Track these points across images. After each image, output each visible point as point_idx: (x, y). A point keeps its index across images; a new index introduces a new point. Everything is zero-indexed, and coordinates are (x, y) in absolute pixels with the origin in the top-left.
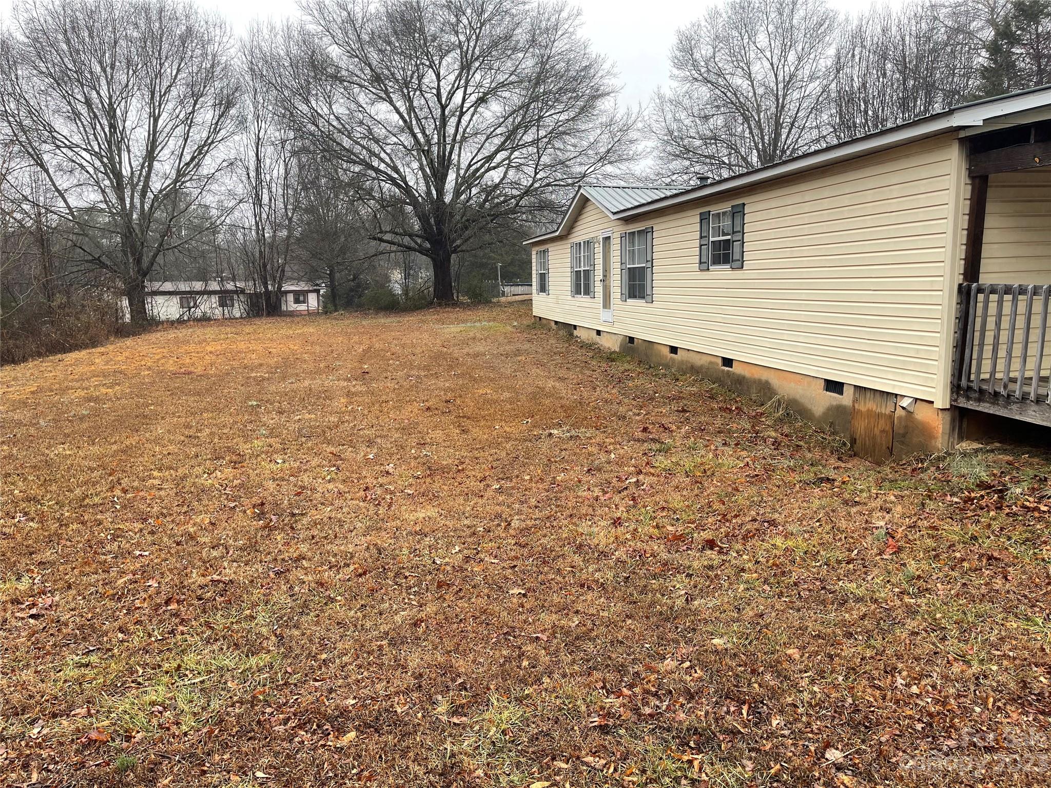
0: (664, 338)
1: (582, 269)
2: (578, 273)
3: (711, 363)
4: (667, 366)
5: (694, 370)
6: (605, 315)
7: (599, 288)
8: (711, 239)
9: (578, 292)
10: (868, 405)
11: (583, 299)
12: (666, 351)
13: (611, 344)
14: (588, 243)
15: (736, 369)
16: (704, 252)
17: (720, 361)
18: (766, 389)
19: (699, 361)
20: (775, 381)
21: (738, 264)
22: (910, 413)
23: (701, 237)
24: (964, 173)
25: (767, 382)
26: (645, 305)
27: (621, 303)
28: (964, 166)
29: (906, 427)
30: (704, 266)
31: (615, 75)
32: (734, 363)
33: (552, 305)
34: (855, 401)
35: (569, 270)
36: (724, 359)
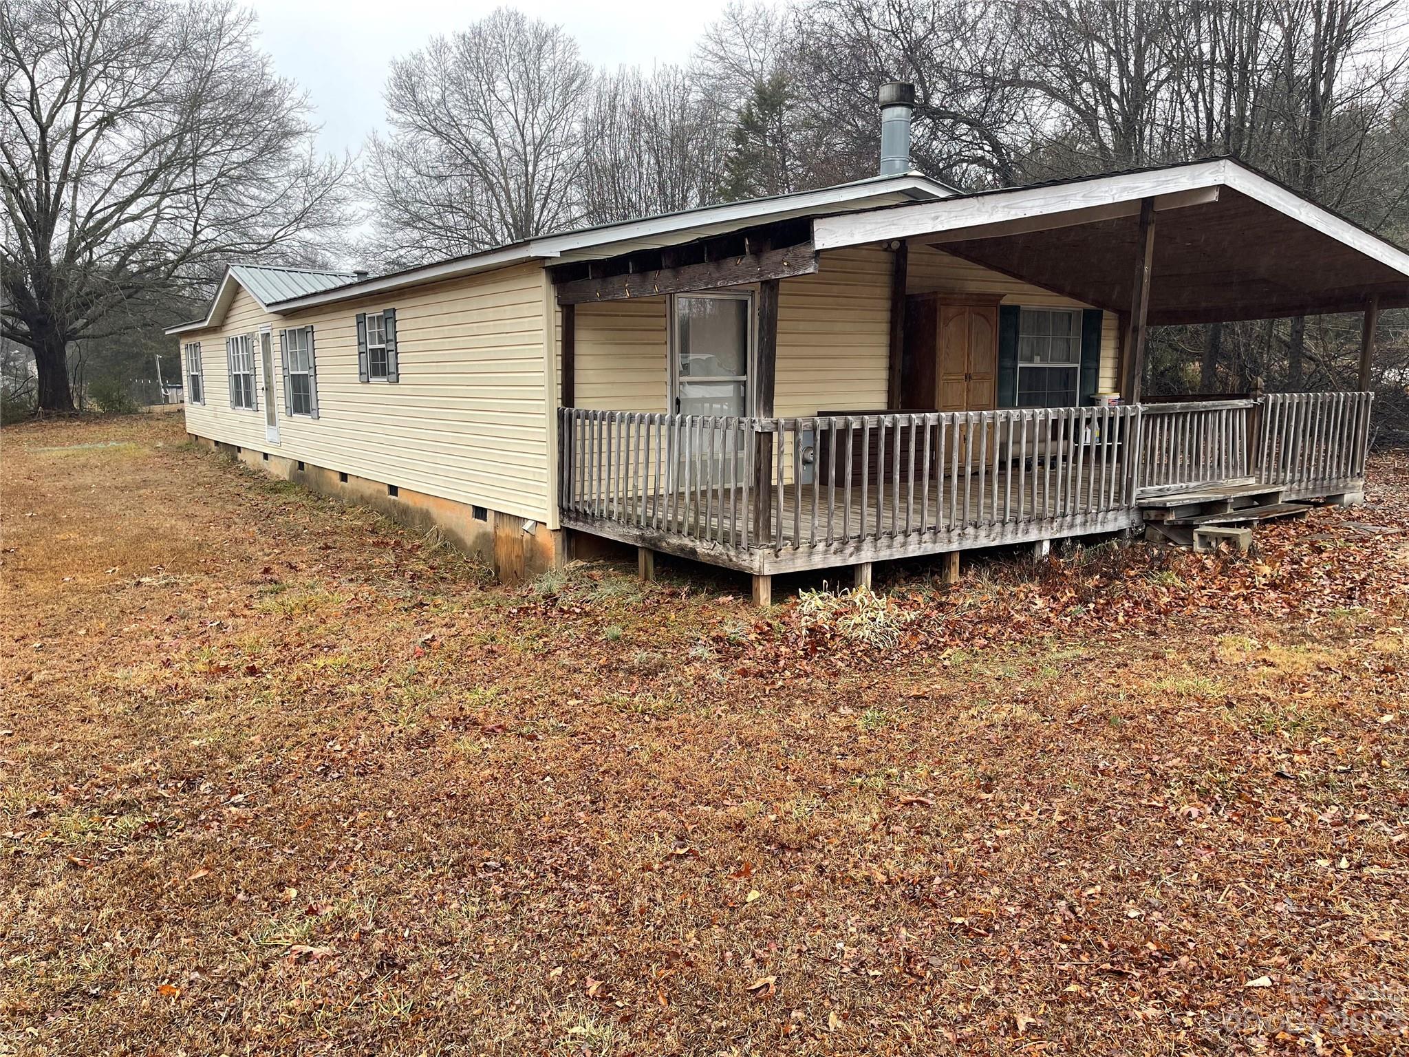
0: (333, 463)
1: (242, 372)
2: (237, 376)
3: (379, 491)
4: (338, 498)
5: (364, 500)
6: (270, 433)
7: (261, 398)
8: (369, 347)
9: (239, 403)
10: (506, 531)
11: (244, 413)
12: (337, 478)
13: (279, 470)
14: (246, 339)
15: (402, 498)
16: (363, 362)
17: (386, 489)
18: (427, 518)
19: (368, 490)
20: (435, 511)
21: (393, 377)
22: (533, 536)
23: (360, 344)
24: (553, 301)
25: (427, 511)
26: (311, 421)
27: (286, 418)
28: (553, 294)
29: (532, 550)
30: (364, 378)
31: (309, 109)
32: (399, 491)
33: (209, 418)
34: (496, 527)
35: (226, 372)
36: (390, 486)
